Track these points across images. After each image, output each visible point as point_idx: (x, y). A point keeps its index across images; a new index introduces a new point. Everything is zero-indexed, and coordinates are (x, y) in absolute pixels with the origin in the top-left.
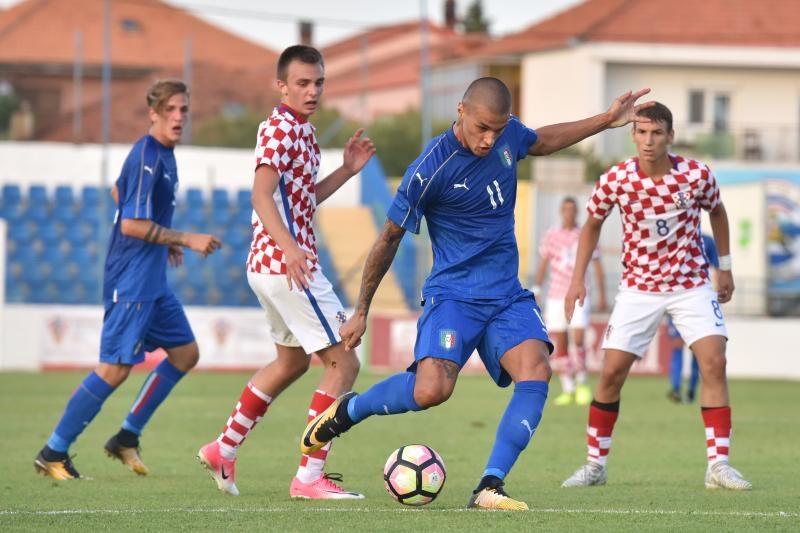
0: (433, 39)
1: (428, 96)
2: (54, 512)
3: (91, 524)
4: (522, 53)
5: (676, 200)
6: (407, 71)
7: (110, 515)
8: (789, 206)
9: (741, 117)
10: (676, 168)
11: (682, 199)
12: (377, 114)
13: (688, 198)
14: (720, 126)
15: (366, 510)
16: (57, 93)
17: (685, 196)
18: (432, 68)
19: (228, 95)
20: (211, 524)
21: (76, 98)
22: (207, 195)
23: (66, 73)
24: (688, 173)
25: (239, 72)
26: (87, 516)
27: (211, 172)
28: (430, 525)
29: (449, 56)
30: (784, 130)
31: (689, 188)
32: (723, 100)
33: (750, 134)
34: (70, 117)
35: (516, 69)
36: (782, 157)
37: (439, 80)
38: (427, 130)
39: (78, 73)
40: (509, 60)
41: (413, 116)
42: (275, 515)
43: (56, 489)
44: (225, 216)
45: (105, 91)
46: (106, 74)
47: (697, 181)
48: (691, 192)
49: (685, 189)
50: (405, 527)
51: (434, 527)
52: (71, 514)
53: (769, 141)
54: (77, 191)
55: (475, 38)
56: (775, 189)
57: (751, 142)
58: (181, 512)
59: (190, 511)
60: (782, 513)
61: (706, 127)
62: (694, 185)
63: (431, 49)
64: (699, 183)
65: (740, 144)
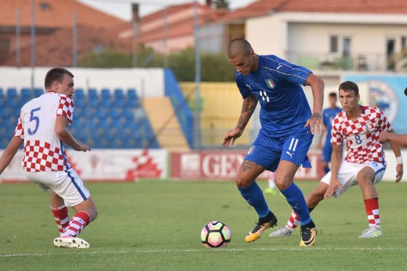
0: (200, 11)
1: (198, 40)
2: (8, 255)
3: (27, 261)
4: (245, 18)
5: (364, 129)
6: (187, 28)
7: (37, 256)
8: (381, 93)
9: (357, 49)
10: (364, 113)
11: (367, 128)
12: (172, 50)
13: (370, 127)
14: (346, 54)
15: (169, 251)
16: (8, 41)
17: (369, 127)
18: (200, 27)
19: (96, 41)
20: (89, 260)
21: (17, 44)
22: (86, 92)
23: (12, 31)
24: (370, 115)
25: (102, 30)
26: (25, 257)
27: (88, 81)
28: (202, 258)
29: (208, 20)
30: (378, 55)
31: (371, 123)
32: (347, 40)
33: (361, 57)
34: (14, 53)
35: (242, 26)
36: (377, 69)
37: (203, 32)
38: (198, 58)
39: (18, 31)
40: (239, 21)
41: (190, 51)
42: (122, 255)
43: (9, 243)
44: (95, 103)
45: (32, 40)
46: (33, 31)
47: (374, 119)
48: (372, 125)
49: (369, 123)
50: (189, 259)
51: (204, 259)
52: (17, 256)
53: (371, 61)
54: (19, 91)
55: (221, 10)
56: (374, 85)
57: (362, 62)
58: (74, 254)
59: (78, 254)
60: (379, 248)
61: (339, 54)
62: (373, 121)
63: (199, 16)
64: (375, 120)
65: (356, 62)
